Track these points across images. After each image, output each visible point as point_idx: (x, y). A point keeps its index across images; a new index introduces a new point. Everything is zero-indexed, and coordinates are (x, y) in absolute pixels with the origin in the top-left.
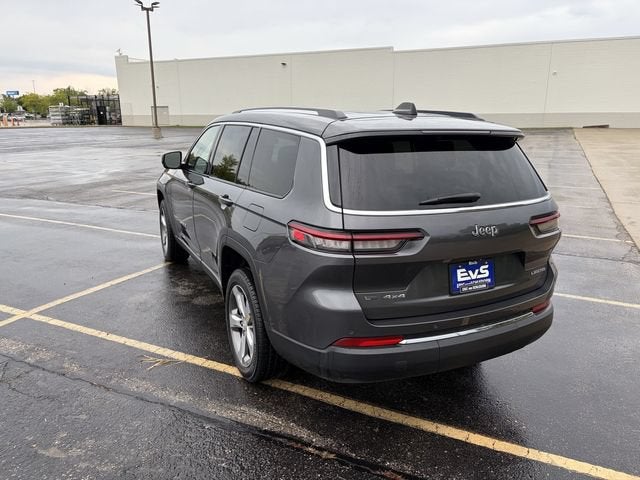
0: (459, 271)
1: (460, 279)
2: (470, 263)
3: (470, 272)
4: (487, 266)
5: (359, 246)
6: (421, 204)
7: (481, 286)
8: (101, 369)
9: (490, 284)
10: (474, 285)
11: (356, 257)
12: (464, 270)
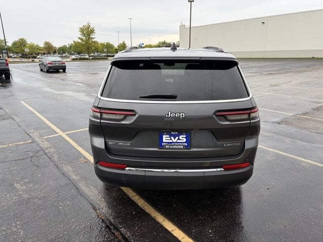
0: (164, 136)
1: (164, 141)
2: (172, 133)
3: (172, 138)
4: (185, 136)
5: (105, 116)
6: (140, 97)
7: (179, 147)
8: (63, 159)
9: (186, 146)
10: (175, 145)
11: (101, 121)
12: (168, 136)
